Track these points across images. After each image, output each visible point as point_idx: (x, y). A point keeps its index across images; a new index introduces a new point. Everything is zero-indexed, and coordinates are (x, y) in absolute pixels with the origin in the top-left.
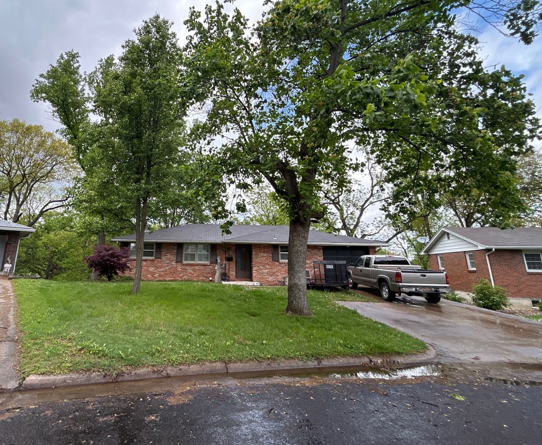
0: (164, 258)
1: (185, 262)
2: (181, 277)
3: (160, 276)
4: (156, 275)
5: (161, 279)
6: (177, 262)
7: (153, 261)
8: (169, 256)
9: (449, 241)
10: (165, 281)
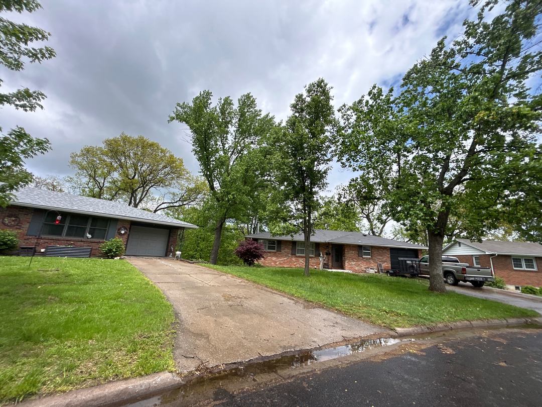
0: (283, 251)
1: (298, 255)
2: (295, 265)
3: (280, 264)
4: (278, 263)
5: (281, 266)
6: (292, 254)
7: (275, 253)
8: (286, 250)
9: (460, 248)
10: (284, 267)
